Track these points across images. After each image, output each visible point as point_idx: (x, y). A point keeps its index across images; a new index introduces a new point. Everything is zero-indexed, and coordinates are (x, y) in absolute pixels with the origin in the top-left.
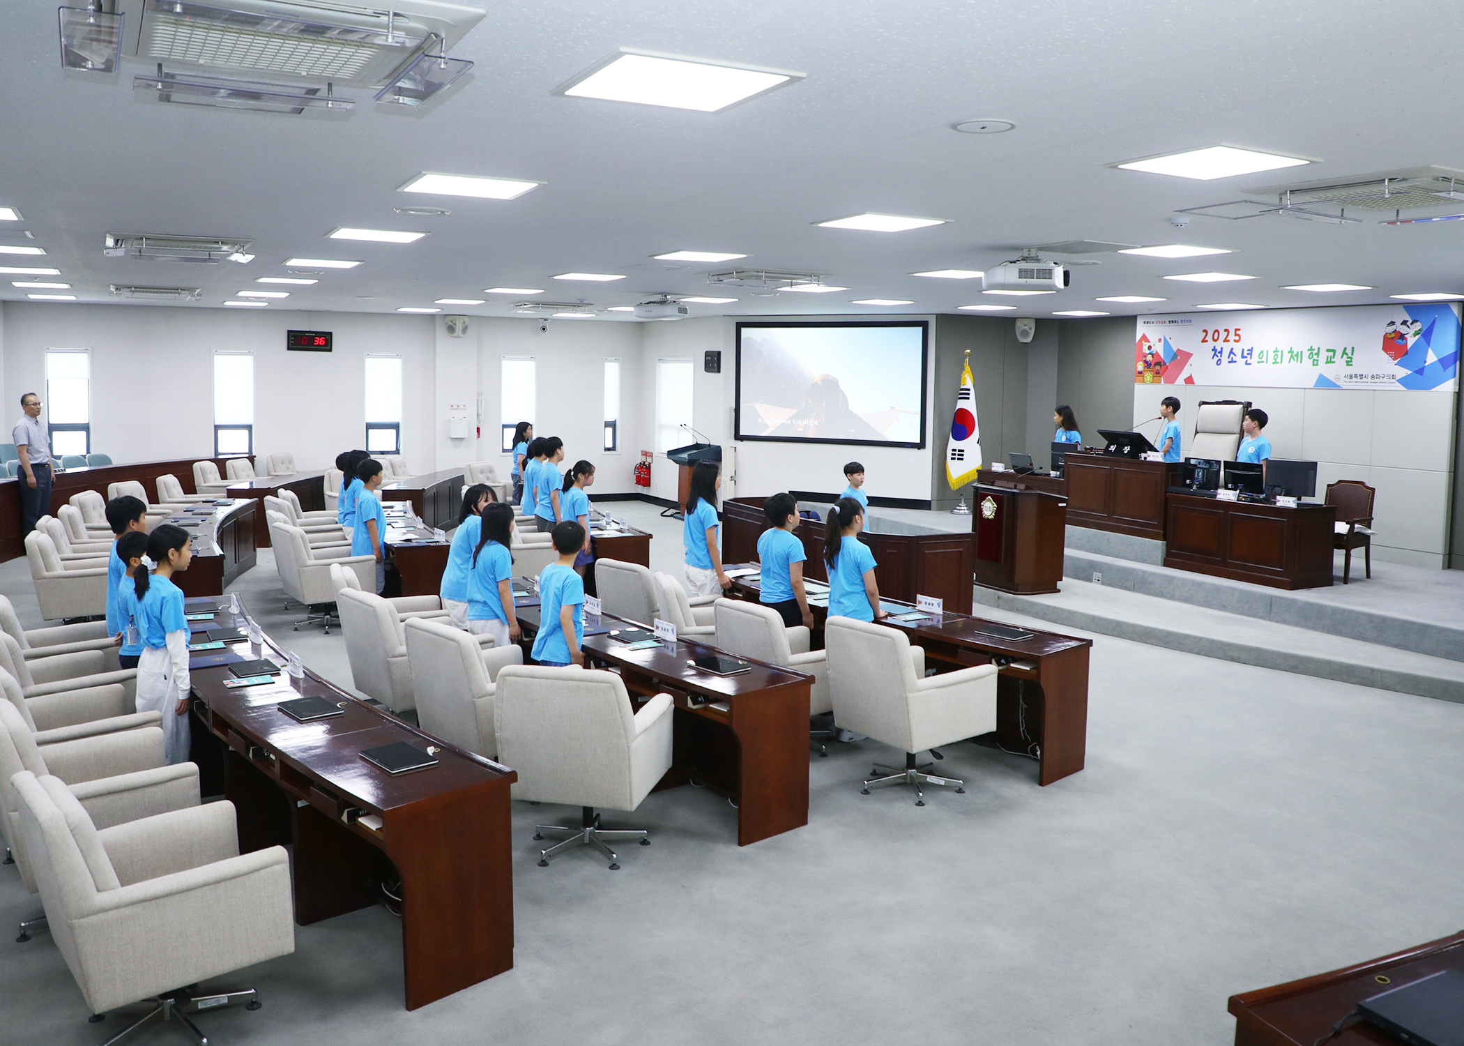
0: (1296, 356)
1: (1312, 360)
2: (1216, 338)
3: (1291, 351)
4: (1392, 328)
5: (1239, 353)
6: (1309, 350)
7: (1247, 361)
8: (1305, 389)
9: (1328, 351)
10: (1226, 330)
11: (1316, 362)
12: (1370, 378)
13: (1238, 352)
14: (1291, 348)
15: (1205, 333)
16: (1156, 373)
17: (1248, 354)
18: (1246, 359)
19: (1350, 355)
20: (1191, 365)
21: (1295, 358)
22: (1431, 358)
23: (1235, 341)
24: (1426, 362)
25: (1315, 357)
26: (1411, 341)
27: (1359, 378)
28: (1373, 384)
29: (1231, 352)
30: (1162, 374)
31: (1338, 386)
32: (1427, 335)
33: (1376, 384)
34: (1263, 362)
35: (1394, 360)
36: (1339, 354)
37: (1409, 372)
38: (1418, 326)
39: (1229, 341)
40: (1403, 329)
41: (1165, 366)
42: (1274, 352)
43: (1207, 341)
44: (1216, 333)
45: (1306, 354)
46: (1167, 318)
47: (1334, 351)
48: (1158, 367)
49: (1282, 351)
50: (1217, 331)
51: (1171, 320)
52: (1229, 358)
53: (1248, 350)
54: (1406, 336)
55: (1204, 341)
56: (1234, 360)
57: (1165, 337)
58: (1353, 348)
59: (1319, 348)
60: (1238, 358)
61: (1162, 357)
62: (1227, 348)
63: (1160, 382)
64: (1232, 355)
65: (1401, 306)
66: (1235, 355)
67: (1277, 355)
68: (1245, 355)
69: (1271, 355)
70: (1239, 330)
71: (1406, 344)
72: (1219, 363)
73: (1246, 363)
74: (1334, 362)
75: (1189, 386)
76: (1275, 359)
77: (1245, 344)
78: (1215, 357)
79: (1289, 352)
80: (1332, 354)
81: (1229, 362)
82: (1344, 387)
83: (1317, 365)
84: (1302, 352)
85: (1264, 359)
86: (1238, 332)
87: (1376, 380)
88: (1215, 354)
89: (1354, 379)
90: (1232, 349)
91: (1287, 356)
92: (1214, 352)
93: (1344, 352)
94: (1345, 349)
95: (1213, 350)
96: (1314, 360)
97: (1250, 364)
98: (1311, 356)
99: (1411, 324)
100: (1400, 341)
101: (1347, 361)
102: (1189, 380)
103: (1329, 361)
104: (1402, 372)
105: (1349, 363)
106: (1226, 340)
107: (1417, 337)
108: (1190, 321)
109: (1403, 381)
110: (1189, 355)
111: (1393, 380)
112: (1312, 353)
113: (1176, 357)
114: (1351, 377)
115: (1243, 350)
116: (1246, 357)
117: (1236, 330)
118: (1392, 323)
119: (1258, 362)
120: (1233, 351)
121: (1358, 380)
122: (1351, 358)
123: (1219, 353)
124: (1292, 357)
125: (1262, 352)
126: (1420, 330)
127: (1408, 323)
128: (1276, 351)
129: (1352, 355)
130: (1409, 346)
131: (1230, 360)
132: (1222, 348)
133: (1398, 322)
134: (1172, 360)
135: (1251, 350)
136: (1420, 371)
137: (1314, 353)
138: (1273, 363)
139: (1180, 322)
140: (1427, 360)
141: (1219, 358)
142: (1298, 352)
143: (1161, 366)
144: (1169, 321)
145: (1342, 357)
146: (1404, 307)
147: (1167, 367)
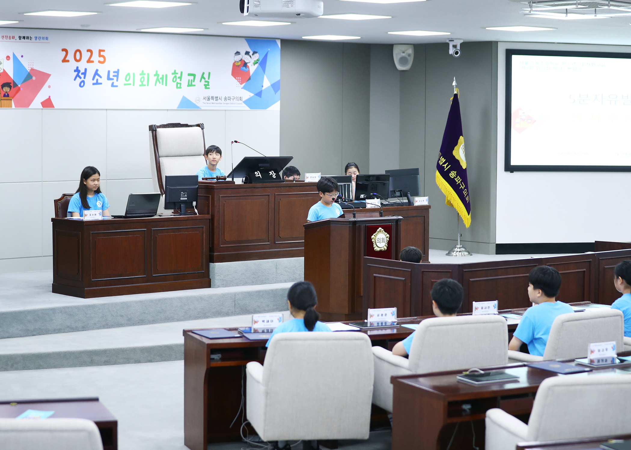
0: (161, 79)
1: (176, 83)
2: (78, 57)
3: (156, 75)
4: (238, 58)
5: (104, 75)
6: (172, 74)
7: (113, 83)
8: (168, 110)
9: (190, 75)
10: (88, 51)
11: (179, 85)
12: (223, 99)
13: (103, 73)
14: (157, 72)
15: (64, 53)
16: (5, 96)
17: (114, 76)
18: (111, 81)
19: (207, 79)
20: (49, 87)
21: (161, 80)
22: (266, 84)
23: (99, 62)
24: (263, 86)
25: (178, 80)
26: (252, 68)
27: (215, 99)
28: (225, 105)
29: (96, 73)
30: (13, 97)
31: (198, 107)
32: (263, 63)
33: (228, 105)
34: (130, 84)
35: (241, 84)
36: (198, 77)
37: (252, 95)
38: (256, 57)
39: (93, 62)
40: (247, 59)
41: (16, 88)
42: (140, 74)
43: (68, 61)
44: (78, 54)
45: (170, 77)
46: (17, 33)
47: (194, 75)
48: (6, 89)
49: (148, 74)
50: (79, 51)
51: (22, 35)
52: (93, 79)
53: (114, 72)
54: (248, 64)
55: (65, 60)
56: (99, 82)
57: (14, 55)
58: (209, 73)
59: (182, 73)
60: (103, 80)
61: (12, 78)
62: (91, 69)
63: (11, 107)
64: (97, 77)
65: (244, 39)
66: (101, 77)
67: (143, 77)
68: (111, 77)
69: (138, 78)
70: (104, 51)
71: (249, 71)
72: (82, 84)
73: (113, 85)
74: (195, 85)
75: (48, 111)
76: (142, 82)
77: (110, 66)
78: (78, 78)
79: (155, 75)
80: (192, 78)
81: (94, 84)
82: (203, 108)
83: (180, 87)
84: (166, 75)
85: (131, 81)
86: (102, 53)
87: (228, 101)
88: (78, 76)
89: (211, 101)
90: (97, 70)
91: (153, 79)
92: (76, 73)
93: (203, 77)
94: (203, 73)
95: (75, 71)
96: (177, 83)
97: (117, 86)
98: (174, 80)
99: (253, 54)
100: (244, 68)
101: (205, 85)
102: (47, 104)
103: (190, 85)
104: (247, 95)
105: (207, 86)
106: (89, 61)
107: (256, 65)
108: (47, 38)
109: (247, 102)
110: (45, 76)
111: (241, 102)
112: (175, 77)
113: (32, 77)
114: (209, 99)
115: (109, 72)
116: (113, 79)
117: (100, 51)
118: (238, 53)
119: (125, 85)
120: (99, 72)
121: (215, 101)
122: (208, 82)
123: (82, 74)
124: (157, 80)
125: (129, 74)
126: (257, 60)
127: (251, 54)
128: (142, 73)
129: (209, 79)
130: (251, 73)
131: (95, 81)
132: (86, 70)
133: (243, 53)
134: (25, 81)
135: (117, 72)
136: (259, 94)
137: (177, 77)
138: (140, 86)
139: (33, 39)
140: (264, 85)
141: (83, 79)
142: (163, 76)
143: (10, 87)
144: (20, 38)
145: (201, 81)
146: (246, 40)
147: (19, 89)
